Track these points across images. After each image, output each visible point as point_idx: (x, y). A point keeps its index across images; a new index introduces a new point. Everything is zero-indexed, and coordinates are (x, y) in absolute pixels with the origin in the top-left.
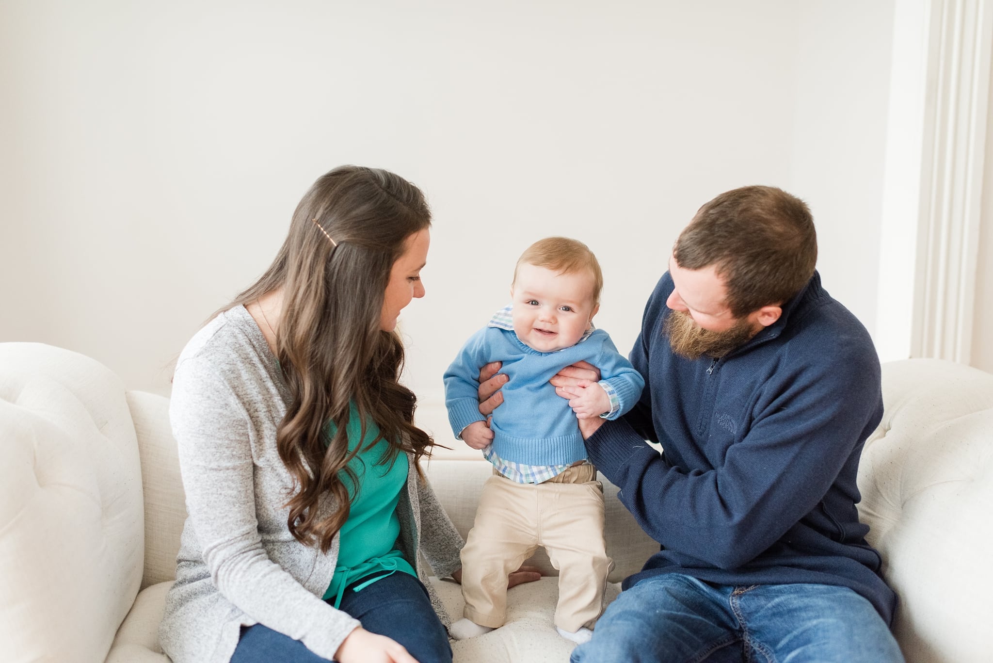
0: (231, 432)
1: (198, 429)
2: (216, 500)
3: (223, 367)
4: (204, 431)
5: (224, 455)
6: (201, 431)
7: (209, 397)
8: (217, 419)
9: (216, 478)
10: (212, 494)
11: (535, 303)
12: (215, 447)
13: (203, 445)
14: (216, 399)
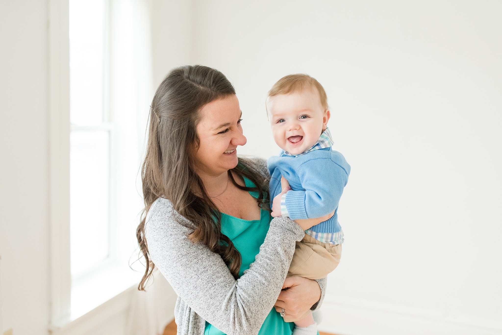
0: (198, 245)
1: (177, 256)
2: (214, 290)
3: (168, 215)
4: (181, 254)
5: (204, 259)
6: (179, 256)
7: (171, 235)
8: (184, 243)
9: (207, 277)
10: (210, 288)
11: (282, 121)
12: (195, 258)
13: (187, 262)
14: (176, 233)
